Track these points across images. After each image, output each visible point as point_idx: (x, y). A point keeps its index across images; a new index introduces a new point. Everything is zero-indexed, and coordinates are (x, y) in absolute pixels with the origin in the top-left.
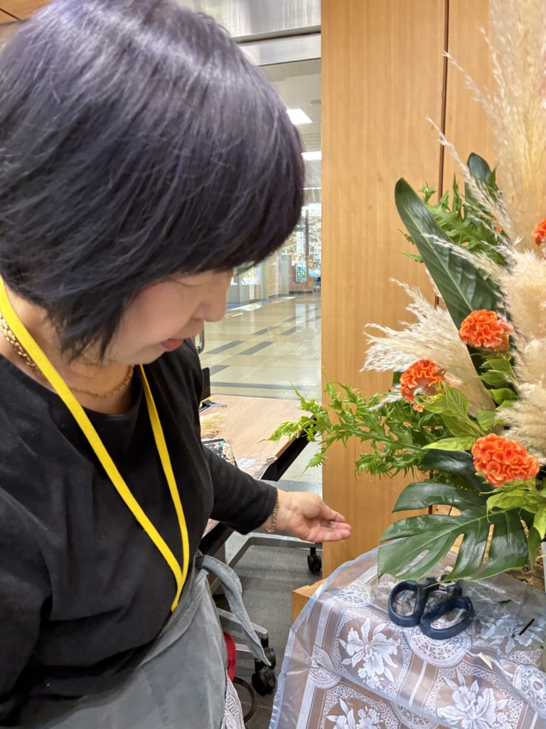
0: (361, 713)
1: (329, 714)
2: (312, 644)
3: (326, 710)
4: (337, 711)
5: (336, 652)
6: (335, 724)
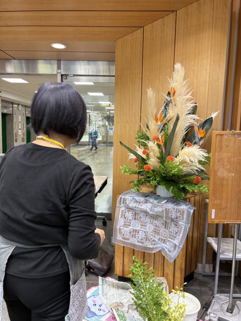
0: (129, 212)
2: (121, 203)
5: (125, 203)
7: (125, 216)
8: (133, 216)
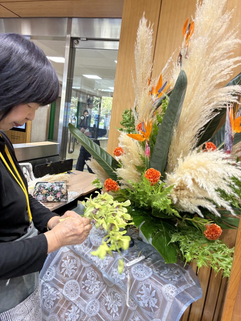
0: (72, 260)
1: (63, 259)
3: (63, 258)
4: (65, 259)
6: (63, 262)
7: (63, 266)
8: (75, 270)
